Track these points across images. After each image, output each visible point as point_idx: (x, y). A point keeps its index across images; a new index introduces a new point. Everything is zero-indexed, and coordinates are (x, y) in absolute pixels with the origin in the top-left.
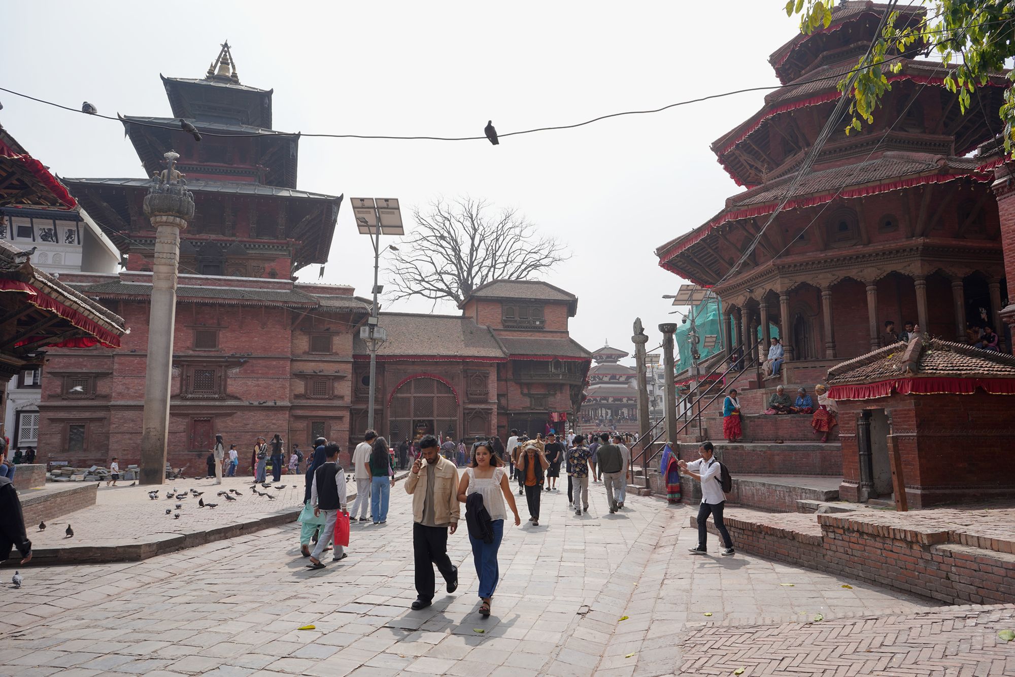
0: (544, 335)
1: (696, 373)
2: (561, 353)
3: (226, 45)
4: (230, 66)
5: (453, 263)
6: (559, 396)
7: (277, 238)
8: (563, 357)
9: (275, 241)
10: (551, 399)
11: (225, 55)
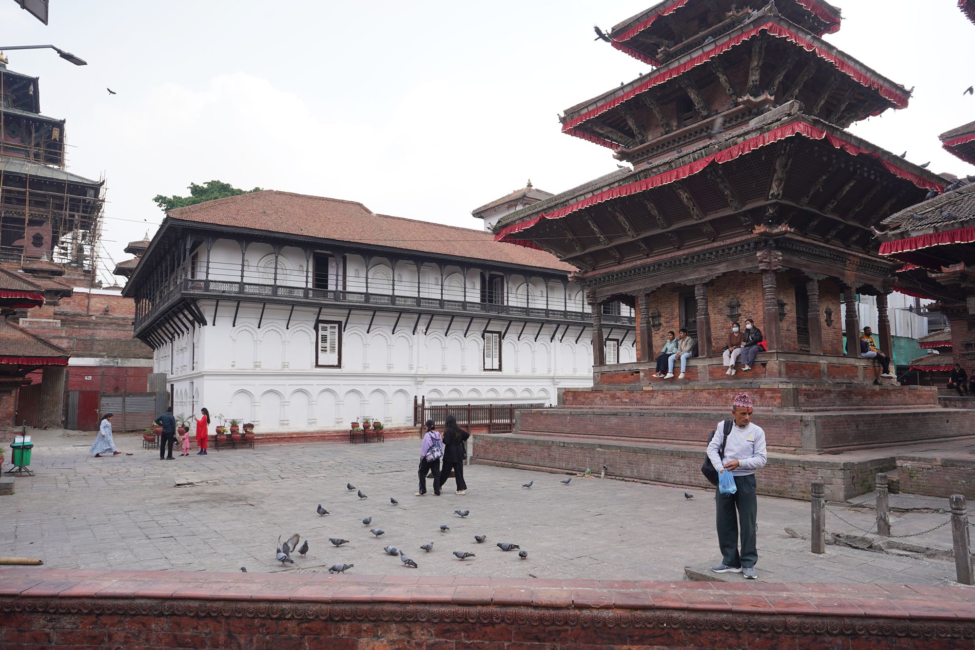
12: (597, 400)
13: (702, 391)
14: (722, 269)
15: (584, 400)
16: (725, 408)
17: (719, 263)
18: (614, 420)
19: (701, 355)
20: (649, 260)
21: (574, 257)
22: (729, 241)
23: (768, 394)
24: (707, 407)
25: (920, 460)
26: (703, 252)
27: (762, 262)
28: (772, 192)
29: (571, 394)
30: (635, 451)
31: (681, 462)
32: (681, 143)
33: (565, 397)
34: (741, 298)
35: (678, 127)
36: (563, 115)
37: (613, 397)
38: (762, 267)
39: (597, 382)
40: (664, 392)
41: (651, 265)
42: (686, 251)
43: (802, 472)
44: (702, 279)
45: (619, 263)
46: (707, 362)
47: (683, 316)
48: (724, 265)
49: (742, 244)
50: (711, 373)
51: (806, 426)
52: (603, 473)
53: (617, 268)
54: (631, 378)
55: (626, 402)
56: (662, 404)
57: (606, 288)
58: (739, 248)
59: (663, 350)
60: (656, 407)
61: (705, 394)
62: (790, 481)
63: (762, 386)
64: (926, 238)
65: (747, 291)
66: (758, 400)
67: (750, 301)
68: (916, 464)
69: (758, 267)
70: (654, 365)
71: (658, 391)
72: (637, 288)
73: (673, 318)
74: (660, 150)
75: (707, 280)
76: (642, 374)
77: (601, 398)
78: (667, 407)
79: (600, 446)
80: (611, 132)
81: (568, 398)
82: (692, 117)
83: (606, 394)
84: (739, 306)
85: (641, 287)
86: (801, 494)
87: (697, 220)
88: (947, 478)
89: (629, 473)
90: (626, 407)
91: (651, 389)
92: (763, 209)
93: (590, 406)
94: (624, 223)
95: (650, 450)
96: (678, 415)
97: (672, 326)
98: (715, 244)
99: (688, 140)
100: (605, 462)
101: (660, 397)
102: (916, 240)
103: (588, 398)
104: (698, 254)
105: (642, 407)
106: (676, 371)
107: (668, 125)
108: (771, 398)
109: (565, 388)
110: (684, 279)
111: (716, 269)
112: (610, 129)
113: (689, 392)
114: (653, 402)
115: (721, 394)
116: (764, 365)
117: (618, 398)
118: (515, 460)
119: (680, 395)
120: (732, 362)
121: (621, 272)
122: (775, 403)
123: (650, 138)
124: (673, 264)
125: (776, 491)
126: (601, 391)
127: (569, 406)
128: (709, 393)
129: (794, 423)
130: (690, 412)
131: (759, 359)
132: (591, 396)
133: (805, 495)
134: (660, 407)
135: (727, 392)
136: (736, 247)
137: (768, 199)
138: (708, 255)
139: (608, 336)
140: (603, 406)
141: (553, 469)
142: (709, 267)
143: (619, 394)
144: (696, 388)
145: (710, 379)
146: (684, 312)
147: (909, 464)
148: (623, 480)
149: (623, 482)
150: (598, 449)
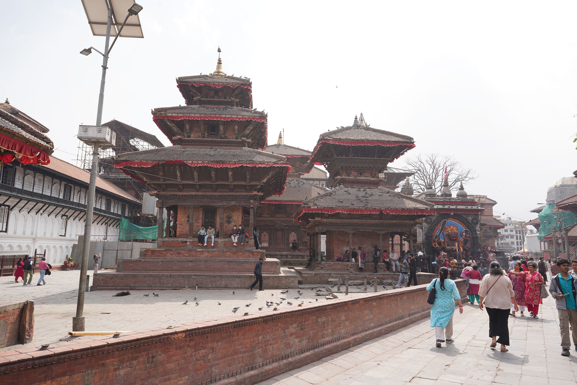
0: (484, 217)
1: (561, 236)
2: (492, 224)
3: (362, 114)
4: (363, 121)
5: (423, 180)
6: (490, 240)
7: (391, 185)
8: (493, 226)
9: (391, 186)
10: (487, 242)
11: (362, 118)
12: (169, 255)
13: (227, 252)
14: (233, 203)
15: (159, 254)
16: (237, 258)
17: (232, 201)
18: (190, 264)
19: (220, 237)
20: (200, 193)
21: (155, 184)
22: (239, 194)
23: (256, 254)
24: (229, 258)
25: (309, 274)
26: (227, 196)
27: (252, 204)
28: (263, 181)
29: (150, 251)
30: (215, 277)
31: (238, 280)
32: (209, 144)
33: (145, 253)
34: (233, 214)
35: (208, 136)
36: (154, 110)
37: (179, 253)
38: (252, 206)
39: (159, 246)
40: (208, 252)
41: (200, 195)
42: (220, 194)
43: (285, 279)
44: (224, 206)
45: (181, 191)
46: (223, 240)
47: (204, 218)
48: (234, 202)
49: (244, 196)
50: (224, 244)
51: (278, 265)
52: (197, 287)
53: (180, 194)
54: (181, 244)
55: (187, 256)
56: (207, 256)
57: (170, 201)
58: (243, 197)
59: (199, 233)
60: (205, 258)
61: (229, 253)
62: (281, 283)
63: (253, 251)
64: (315, 210)
65: (235, 212)
66: (251, 255)
67: (236, 216)
68: (308, 275)
69: (250, 206)
70: (196, 240)
71: (205, 251)
72: (189, 204)
73: (199, 219)
74: (198, 143)
75: (226, 207)
76: (188, 243)
77: (171, 254)
78: (210, 258)
79: (195, 275)
80: (174, 126)
81: (147, 253)
82: (215, 135)
83: (174, 252)
84: (231, 218)
85: (191, 204)
86: (284, 287)
87: (229, 183)
88: (315, 278)
89: (210, 286)
90: (187, 258)
91: (201, 250)
92: (257, 185)
93: (164, 257)
94: (196, 176)
95: (223, 276)
96: (225, 261)
97: (198, 222)
98: (232, 193)
99: (213, 144)
100: (197, 282)
101: (206, 254)
102: (312, 210)
103: (162, 254)
104: (224, 196)
105: (196, 258)
106: (209, 242)
107: (204, 134)
108: (256, 255)
109: (146, 248)
110: (215, 204)
111: (231, 203)
112: (174, 125)
113: (221, 252)
114: (202, 256)
115: (236, 253)
116: (248, 242)
117: (182, 254)
118: (132, 285)
119: (217, 253)
120: (236, 241)
121: (182, 196)
122: (258, 257)
123: (192, 135)
124: (211, 197)
125: (276, 287)
126: (172, 251)
127: (148, 257)
128: (230, 253)
129: (273, 264)
130: (231, 260)
131: (246, 240)
132: (164, 253)
133: (286, 287)
134: (206, 258)
135: (239, 252)
136: (241, 197)
137: (260, 183)
138: (229, 197)
139: (65, 214)
140: (172, 258)
141: (163, 288)
142: (228, 202)
143: (182, 252)
144: (225, 250)
145: (224, 247)
146: (204, 217)
147: (306, 275)
148: (208, 289)
149: (208, 290)
150: (193, 277)
